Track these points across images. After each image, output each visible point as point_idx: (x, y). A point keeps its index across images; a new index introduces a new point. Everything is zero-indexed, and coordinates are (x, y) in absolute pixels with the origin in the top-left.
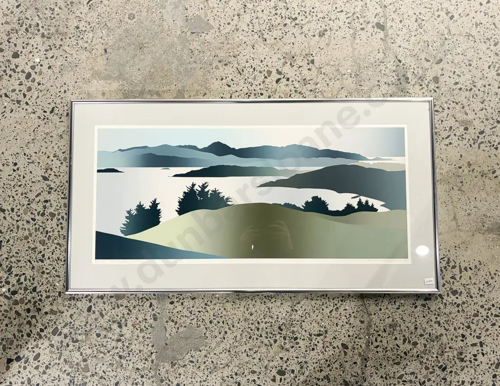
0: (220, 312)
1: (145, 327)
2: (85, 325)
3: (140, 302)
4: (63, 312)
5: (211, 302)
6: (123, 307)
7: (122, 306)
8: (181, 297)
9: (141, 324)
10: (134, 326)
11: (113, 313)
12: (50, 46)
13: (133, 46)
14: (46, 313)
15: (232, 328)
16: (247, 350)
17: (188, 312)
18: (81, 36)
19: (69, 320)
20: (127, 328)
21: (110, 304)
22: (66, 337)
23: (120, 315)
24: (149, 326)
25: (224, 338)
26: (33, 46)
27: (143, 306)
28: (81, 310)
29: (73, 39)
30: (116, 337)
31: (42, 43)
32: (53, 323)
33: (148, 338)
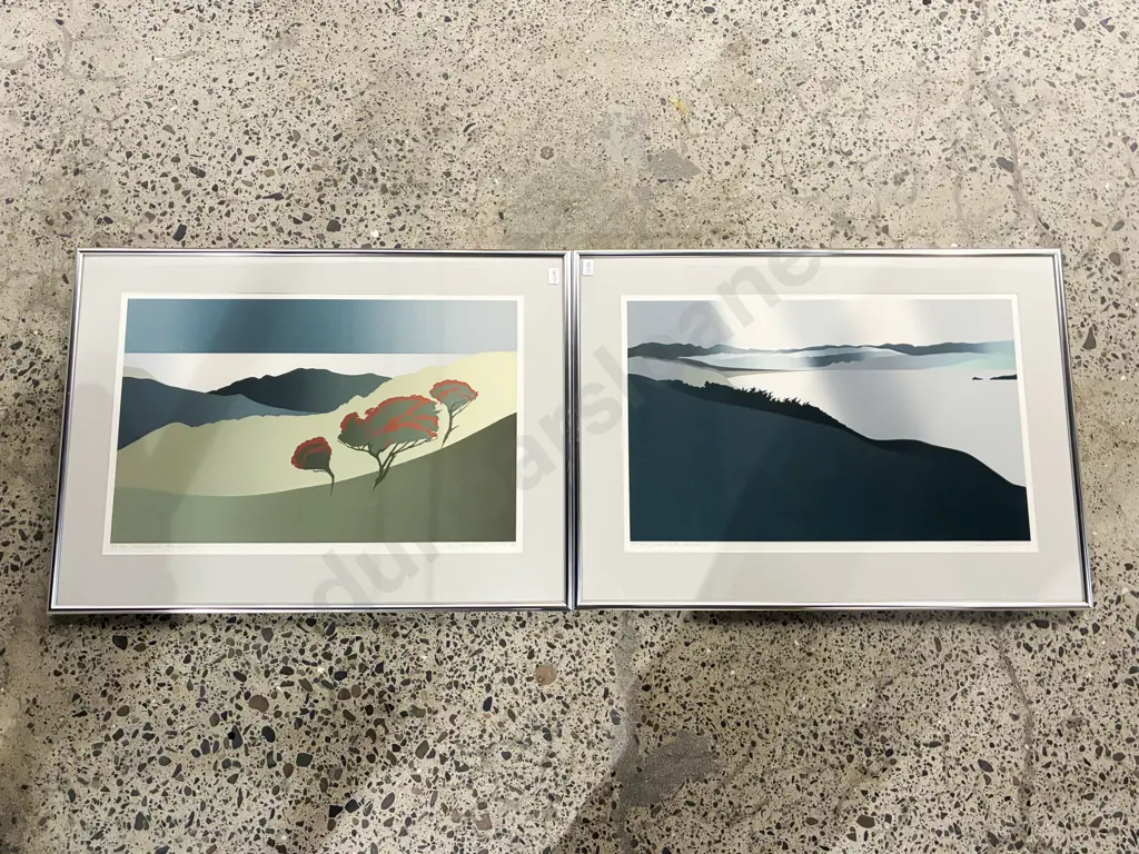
0: (739, 704)
1: (597, 737)
2: (481, 737)
3: (585, 687)
4: (436, 712)
5: (722, 684)
6: (552, 699)
7: (550, 696)
8: (663, 676)
9: (589, 731)
10: (575, 737)
11: (534, 710)
12: (396, 208)
13: (551, 207)
14: (404, 714)
15: (764, 735)
16: (797, 777)
17: (677, 705)
18: (455, 190)
19: (449, 727)
20: (561, 740)
21: (527, 693)
22: (443, 759)
23: (548, 715)
24: (604, 735)
25: (751, 755)
26: (365, 208)
27: (590, 695)
28: (471, 706)
29: (439, 196)
30: (540, 758)
31: (382, 201)
32: (418, 732)
33: (603, 758)
